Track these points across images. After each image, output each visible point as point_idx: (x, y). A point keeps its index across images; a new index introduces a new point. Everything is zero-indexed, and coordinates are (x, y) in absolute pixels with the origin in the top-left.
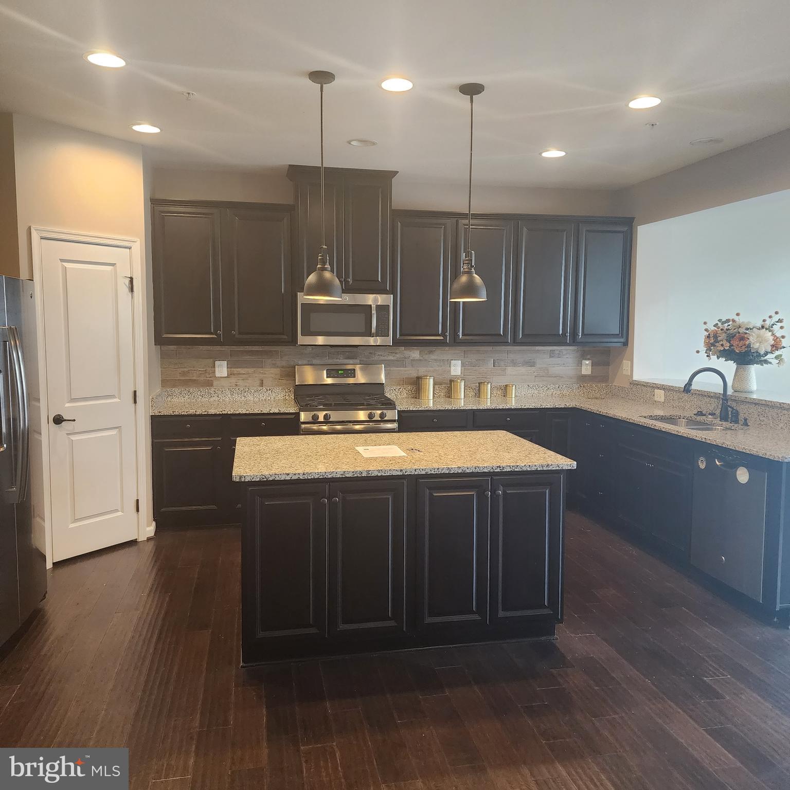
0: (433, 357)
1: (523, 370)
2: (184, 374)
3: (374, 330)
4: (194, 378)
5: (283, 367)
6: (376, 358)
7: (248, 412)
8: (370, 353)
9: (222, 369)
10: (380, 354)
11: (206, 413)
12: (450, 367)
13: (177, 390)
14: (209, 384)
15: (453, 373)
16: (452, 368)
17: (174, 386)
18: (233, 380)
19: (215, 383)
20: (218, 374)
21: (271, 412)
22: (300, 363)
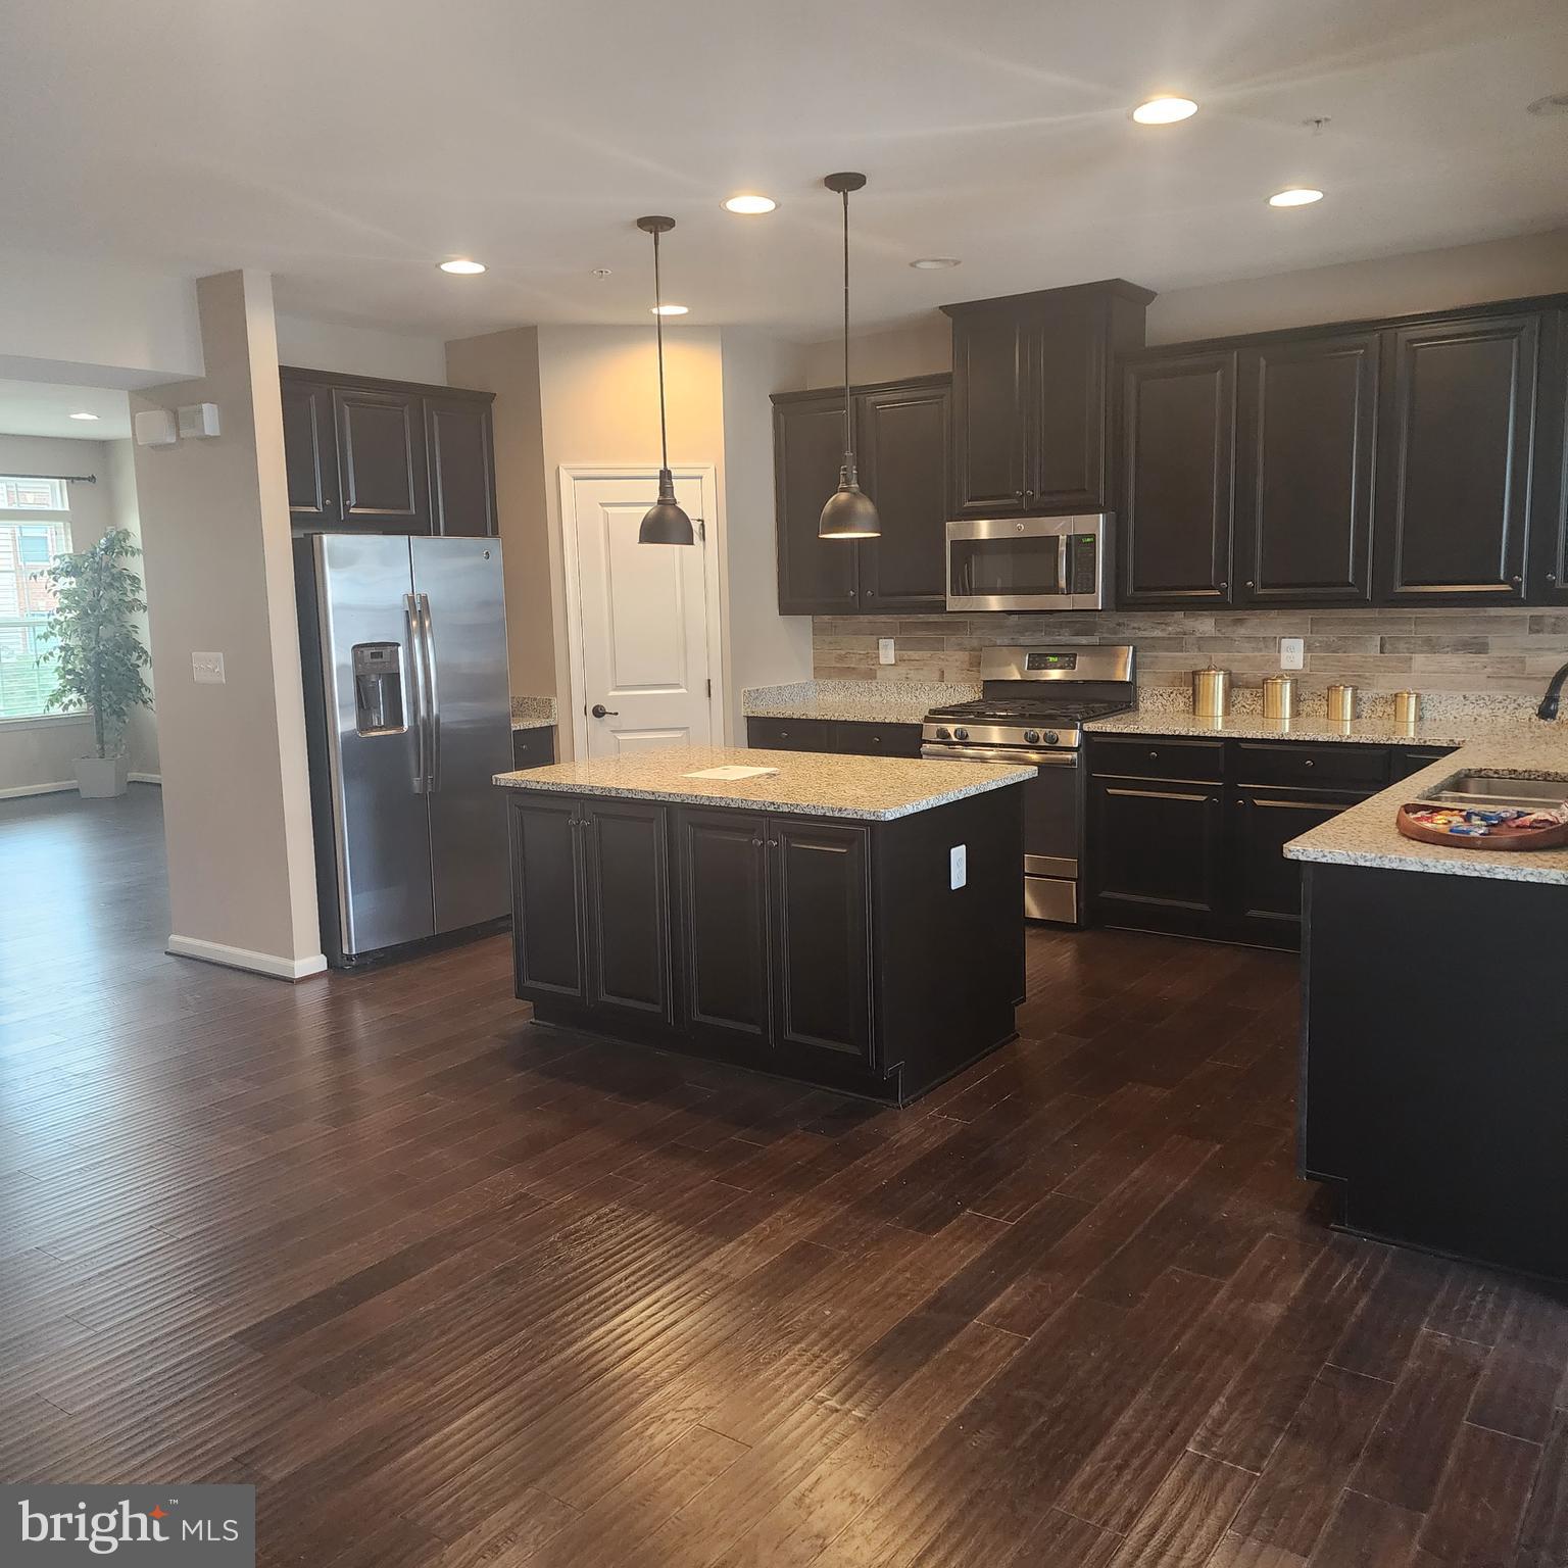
0: (1242, 631)
1: (1454, 661)
2: (841, 658)
3: (1063, 583)
4: (852, 666)
5: (973, 650)
6: (1128, 634)
7: (856, 719)
8: (1119, 625)
9: (887, 652)
10: (1136, 625)
11: (804, 717)
12: (1279, 652)
13: (831, 683)
14: (870, 675)
15: (1285, 664)
16: (1284, 655)
17: (829, 678)
18: (902, 670)
19: (879, 674)
20: (883, 661)
21: (887, 721)
22: (999, 642)
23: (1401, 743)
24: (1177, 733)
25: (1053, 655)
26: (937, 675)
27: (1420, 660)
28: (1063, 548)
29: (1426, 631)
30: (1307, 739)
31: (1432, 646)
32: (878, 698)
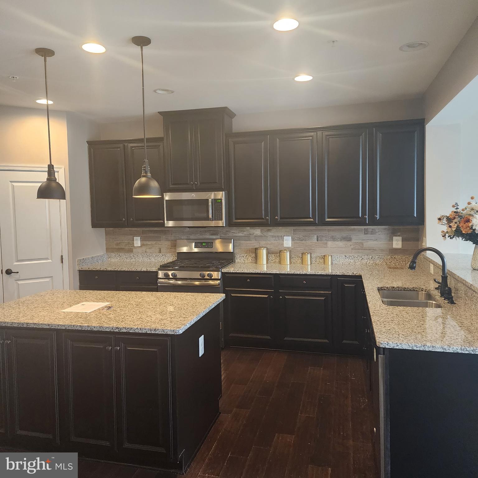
0: (270, 234)
1: (341, 244)
2: (117, 244)
3: (210, 216)
4: (123, 247)
5: (172, 241)
6: (230, 235)
7: (128, 270)
8: (227, 231)
9: (137, 242)
10: (233, 232)
11: (106, 270)
12: (283, 241)
13: (113, 255)
14: (130, 251)
15: (285, 245)
16: (285, 242)
17: (113, 252)
18: (144, 248)
19: (134, 250)
20: (135, 245)
21: (142, 270)
22: (182, 238)
23: (336, 274)
24: (257, 272)
25: (204, 243)
26: (158, 250)
27: (330, 243)
28: (210, 204)
29: (332, 234)
30: (303, 273)
31: (334, 239)
32: (134, 260)
